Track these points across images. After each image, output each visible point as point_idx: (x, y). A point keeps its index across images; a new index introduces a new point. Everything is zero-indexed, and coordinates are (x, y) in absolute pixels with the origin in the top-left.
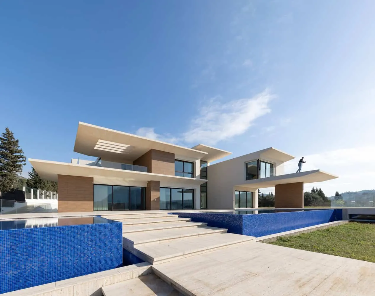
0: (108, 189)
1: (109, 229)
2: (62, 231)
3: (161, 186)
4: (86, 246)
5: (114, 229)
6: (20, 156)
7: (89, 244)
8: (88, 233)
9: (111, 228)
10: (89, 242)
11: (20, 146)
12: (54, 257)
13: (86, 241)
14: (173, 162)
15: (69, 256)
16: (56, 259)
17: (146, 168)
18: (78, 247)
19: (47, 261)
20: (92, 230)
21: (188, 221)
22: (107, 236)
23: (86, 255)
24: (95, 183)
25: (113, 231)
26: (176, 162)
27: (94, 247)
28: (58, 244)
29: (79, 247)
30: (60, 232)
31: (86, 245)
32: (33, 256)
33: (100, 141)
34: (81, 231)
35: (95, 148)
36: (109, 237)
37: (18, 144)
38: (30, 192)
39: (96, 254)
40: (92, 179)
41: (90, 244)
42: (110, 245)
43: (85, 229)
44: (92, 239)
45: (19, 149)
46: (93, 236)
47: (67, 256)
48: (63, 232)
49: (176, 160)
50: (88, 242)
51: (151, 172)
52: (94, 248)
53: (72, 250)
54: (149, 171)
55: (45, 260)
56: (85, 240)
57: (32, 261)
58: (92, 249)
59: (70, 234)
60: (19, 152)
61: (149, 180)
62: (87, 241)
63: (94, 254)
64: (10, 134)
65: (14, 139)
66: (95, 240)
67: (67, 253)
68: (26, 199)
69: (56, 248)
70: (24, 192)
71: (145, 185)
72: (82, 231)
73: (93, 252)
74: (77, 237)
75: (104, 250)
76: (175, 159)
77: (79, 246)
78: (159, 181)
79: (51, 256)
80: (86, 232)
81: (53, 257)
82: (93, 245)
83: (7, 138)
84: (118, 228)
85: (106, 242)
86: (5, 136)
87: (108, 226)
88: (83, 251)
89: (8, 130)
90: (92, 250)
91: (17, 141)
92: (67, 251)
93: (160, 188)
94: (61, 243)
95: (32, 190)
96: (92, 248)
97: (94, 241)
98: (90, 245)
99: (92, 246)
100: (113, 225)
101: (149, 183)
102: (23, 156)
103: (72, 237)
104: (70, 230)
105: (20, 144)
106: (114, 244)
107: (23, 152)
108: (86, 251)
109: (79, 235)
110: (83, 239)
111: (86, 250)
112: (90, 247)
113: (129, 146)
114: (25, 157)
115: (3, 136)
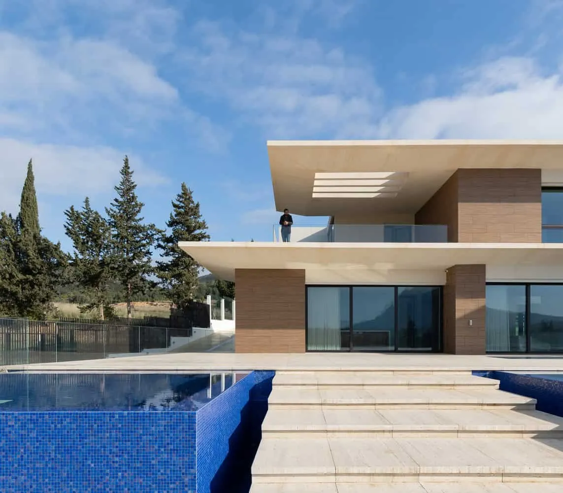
0: (342, 295)
1: (162, 428)
2: (58, 423)
3: (489, 278)
4: (107, 465)
5: (173, 428)
6: (201, 234)
7: (113, 462)
8: (110, 432)
9: (168, 426)
10: (113, 456)
11: (201, 216)
12: (44, 481)
13: (107, 453)
14: (537, 199)
15: (71, 483)
16: (46, 487)
17: (443, 229)
18: (89, 465)
19: (31, 487)
20: (120, 426)
21: (519, 408)
22: (156, 447)
23: (108, 487)
24: (308, 282)
25: (171, 435)
26: (545, 195)
27: (126, 471)
28: (50, 453)
29: (93, 465)
30: (53, 426)
31: (108, 462)
32: (6, 472)
33: (318, 175)
34: (95, 426)
35: (314, 196)
36: (162, 450)
37: (199, 212)
38: (218, 306)
39: (129, 489)
40: (301, 273)
41: (117, 462)
42: (165, 471)
43: (104, 423)
44: (120, 450)
45: (200, 220)
46: (123, 441)
47: (68, 484)
48: (59, 426)
49: (545, 189)
50: (110, 456)
51: (456, 241)
52: (126, 475)
53: (77, 471)
54: (452, 237)
55: (28, 484)
56: (104, 450)
57: (5, 482)
58: (120, 474)
59: (74, 432)
60: (199, 228)
61: (452, 264)
62: (110, 453)
63: (126, 489)
64: (187, 196)
65: (193, 202)
66: (128, 453)
67: (68, 477)
68: (212, 321)
69: (46, 462)
70: (209, 305)
71: (441, 281)
72: (98, 426)
73: (123, 483)
74: (88, 440)
75: (150, 483)
76: (543, 185)
77: (92, 463)
78: (484, 263)
79: (37, 477)
80: (107, 429)
81: (41, 480)
82: (122, 465)
83: (183, 203)
84: (185, 426)
85: (153, 462)
86: (181, 200)
87: (159, 420)
88: (102, 477)
89: (185, 187)
90: (121, 478)
91: (198, 206)
92: (68, 471)
93: (488, 287)
94: (56, 450)
95: (223, 301)
96: (120, 472)
97: (126, 456)
98: (116, 465)
99: (120, 468)
100: (171, 417)
101: (452, 271)
102: (206, 234)
103: (77, 438)
104: (74, 423)
105: (201, 211)
106: (174, 471)
107: (206, 226)
108: (108, 477)
109: (92, 435)
110: (101, 447)
111: (107, 474)
112: (117, 468)
113: (391, 173)
114: (209, 236)
115: (178, 201)
